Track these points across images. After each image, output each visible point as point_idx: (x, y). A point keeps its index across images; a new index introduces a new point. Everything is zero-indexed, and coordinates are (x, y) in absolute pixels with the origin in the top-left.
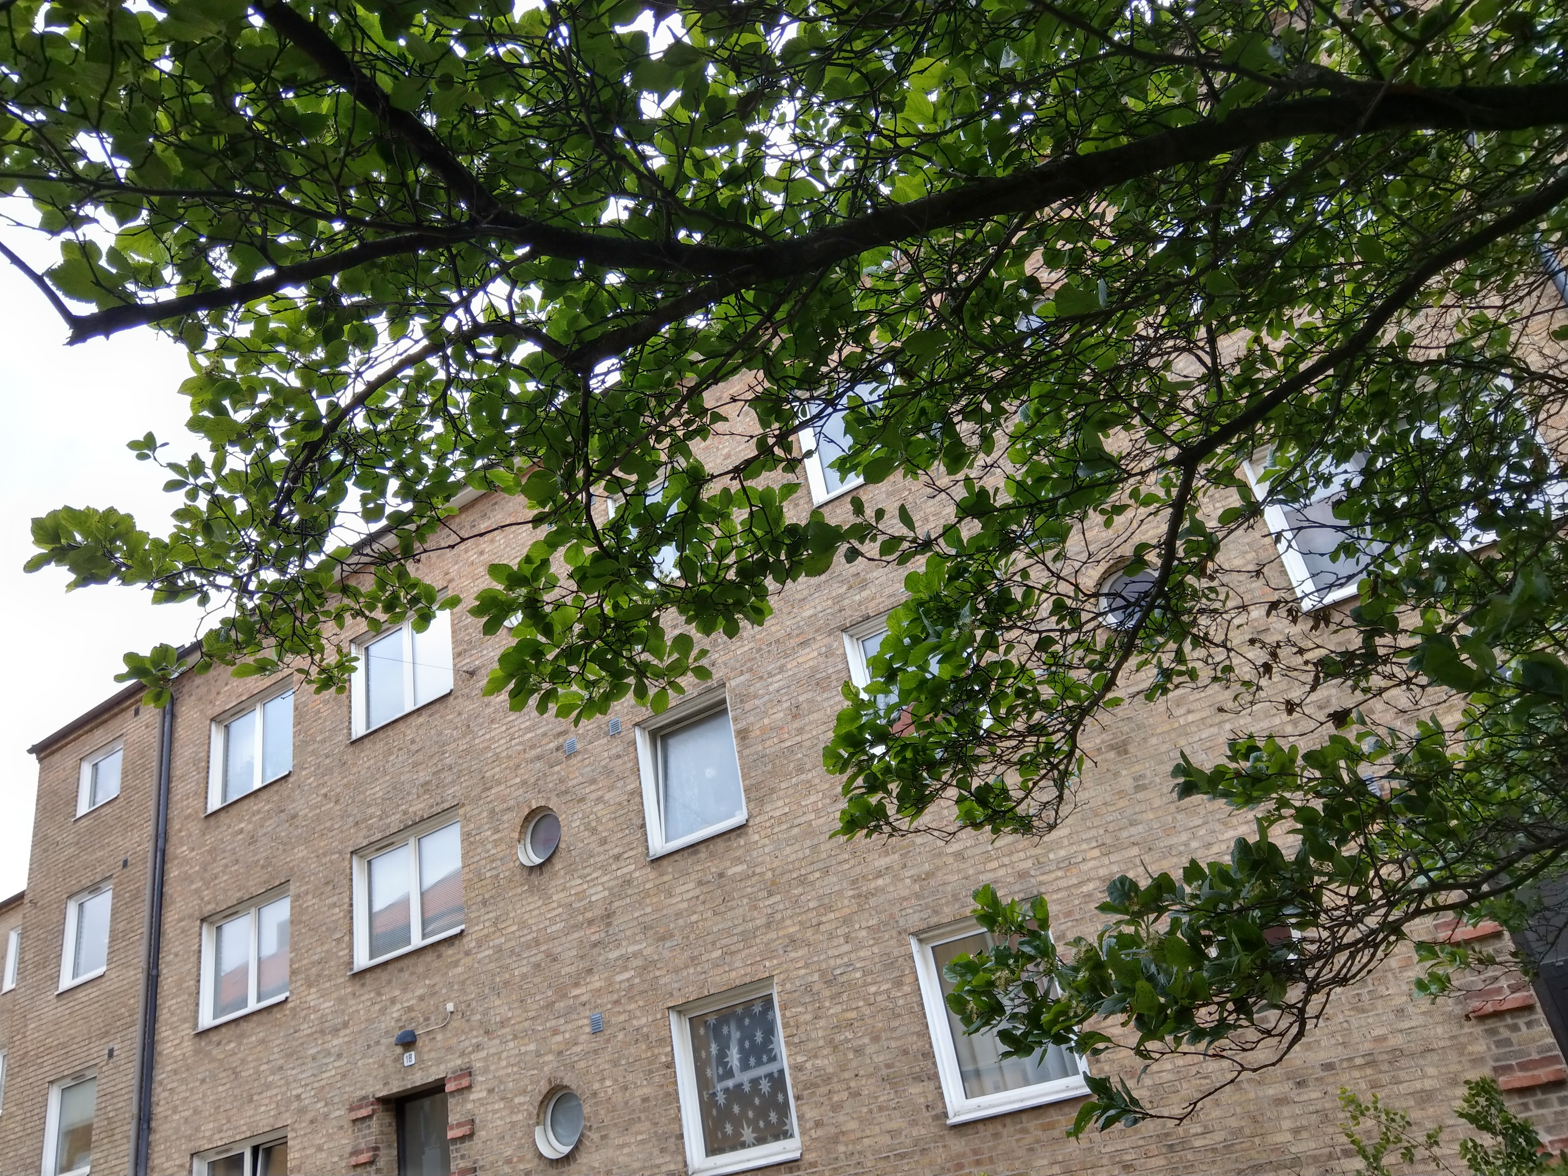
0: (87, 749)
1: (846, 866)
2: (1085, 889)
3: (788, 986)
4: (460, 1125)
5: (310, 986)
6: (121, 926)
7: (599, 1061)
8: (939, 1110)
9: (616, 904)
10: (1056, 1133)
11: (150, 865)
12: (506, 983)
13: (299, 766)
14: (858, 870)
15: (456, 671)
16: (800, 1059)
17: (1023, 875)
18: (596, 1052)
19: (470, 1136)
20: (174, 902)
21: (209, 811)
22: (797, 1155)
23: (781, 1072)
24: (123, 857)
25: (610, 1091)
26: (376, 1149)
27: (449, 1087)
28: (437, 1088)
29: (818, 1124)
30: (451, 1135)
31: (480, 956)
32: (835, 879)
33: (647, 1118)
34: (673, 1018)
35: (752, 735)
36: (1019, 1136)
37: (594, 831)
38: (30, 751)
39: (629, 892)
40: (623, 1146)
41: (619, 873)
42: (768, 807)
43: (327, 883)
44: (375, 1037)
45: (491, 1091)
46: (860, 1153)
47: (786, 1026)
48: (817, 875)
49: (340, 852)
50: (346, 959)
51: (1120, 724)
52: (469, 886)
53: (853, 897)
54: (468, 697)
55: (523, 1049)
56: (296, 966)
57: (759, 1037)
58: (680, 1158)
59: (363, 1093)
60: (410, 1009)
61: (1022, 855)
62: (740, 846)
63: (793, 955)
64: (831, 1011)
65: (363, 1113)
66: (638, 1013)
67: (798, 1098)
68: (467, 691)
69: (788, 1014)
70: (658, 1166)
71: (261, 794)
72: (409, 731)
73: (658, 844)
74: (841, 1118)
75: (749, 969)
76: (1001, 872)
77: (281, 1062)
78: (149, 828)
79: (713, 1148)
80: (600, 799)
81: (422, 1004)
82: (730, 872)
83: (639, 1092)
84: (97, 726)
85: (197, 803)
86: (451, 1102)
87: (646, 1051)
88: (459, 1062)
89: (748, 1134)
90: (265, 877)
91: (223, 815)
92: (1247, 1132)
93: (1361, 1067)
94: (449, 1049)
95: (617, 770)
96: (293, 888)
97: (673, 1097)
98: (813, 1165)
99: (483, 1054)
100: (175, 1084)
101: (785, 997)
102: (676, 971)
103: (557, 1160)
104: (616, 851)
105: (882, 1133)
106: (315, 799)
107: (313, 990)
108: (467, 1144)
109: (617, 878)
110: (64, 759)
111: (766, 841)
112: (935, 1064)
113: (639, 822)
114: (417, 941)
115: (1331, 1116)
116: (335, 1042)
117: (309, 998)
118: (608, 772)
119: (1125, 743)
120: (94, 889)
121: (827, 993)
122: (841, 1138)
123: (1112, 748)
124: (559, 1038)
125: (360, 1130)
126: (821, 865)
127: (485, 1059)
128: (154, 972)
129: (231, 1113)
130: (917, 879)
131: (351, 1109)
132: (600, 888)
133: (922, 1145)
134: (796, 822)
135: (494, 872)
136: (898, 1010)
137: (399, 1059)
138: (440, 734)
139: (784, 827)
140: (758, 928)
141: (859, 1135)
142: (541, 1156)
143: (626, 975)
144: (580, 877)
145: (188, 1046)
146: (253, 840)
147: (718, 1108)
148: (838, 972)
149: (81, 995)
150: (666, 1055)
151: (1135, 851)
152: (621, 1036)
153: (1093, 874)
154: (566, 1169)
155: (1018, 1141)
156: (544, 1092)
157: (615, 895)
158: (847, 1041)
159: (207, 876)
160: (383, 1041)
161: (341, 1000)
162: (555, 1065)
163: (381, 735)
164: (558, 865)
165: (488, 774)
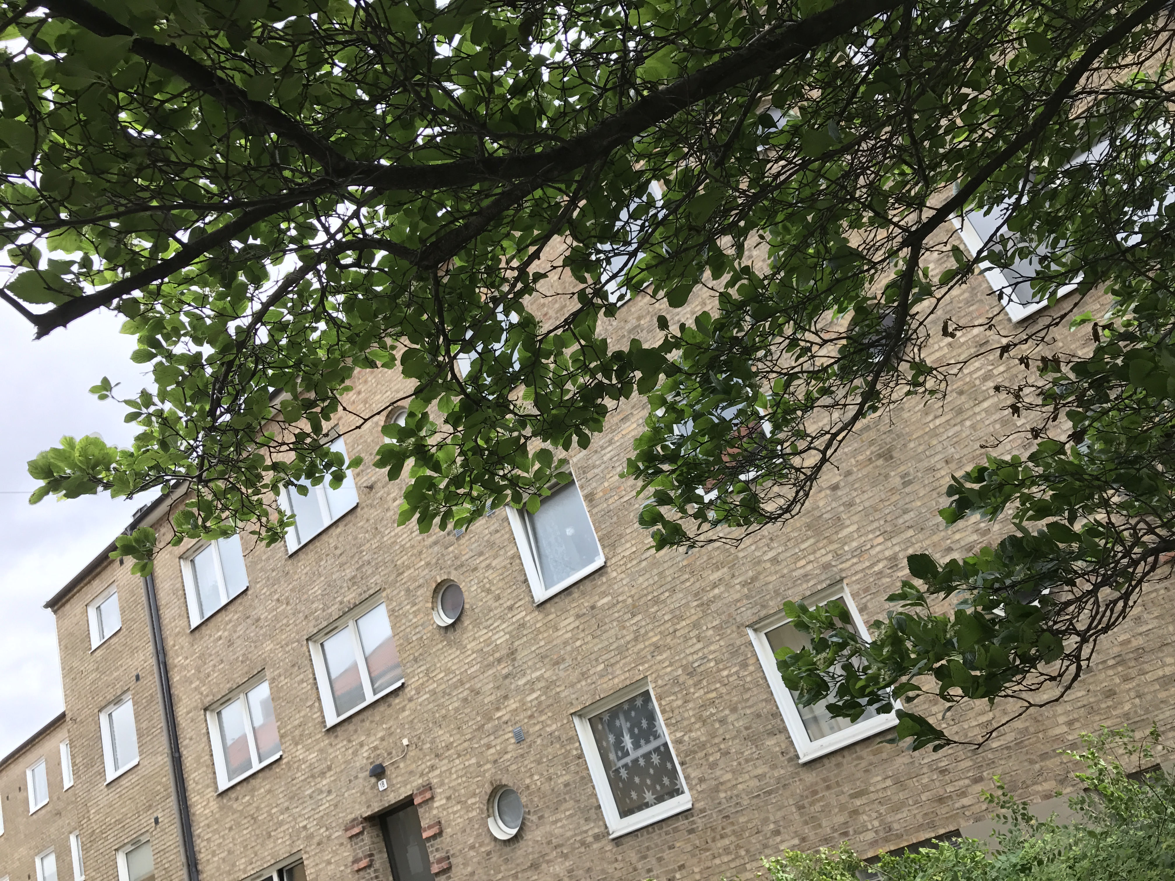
0: (89, 597)
1: (688, 584)
2: (876, 569)
3: (660, 682)
4: (430, 827)
5: (296, 744)
6: (144, 725)
7: (526, 762)
8: (792, 754)
9: (516, 643)
10: (884, 756)
11: (156, 675)
12: (444, 717)
13: (254, 581)
14: (698, 585)
15: (358, 488)
16: (679, 735)
17: (826, 567)
18: (522, 756)
19: (440, 834)
20: (180, 700)
21: (193, 627)
22: (689, 806)
23: (666, 745)
24: (135, 673)
25: (539, 783)
26: (371, 855)
27: (417, 801)
28: (408, 802)
29: (701, 780)
30: (425, 835)
31: (420, 700)
32: (681, 595)
33: (571, 798)
34: (576, 721)
35: (597, 496)
36: (856, 762)
37: (489, 591)
38: (47, 606)
39: (525, 632)
40: (556, 822)
41: (514, 619)
42: (619, 550)
43: (293, 666)
44: (354, 773)
45: (448, 798)
46: (737, 796)
47: (663, 712)
48: (667, 594)
49: (298, 641)
50: (320, 719)
51: (884, 436)
52: (401, 649)
53: (698, 606)
54: (372, 506)
55: (467, 764)
56: (282, 731)
57: (644, 724)
58: (601, 823)
59: (353, 816)
60: (376, 748)
61: (823, 551)
62: (603, 583)
63: (659, 658)
64: (697, 695)
65: (356, 830)
66: (549, 722)
67: (682, 764)
68: (369, 502)
69: (663, 703)
70: (586, 832)
71: (229, 607)
72: (331, 540)
73: (540, 594)
74: (718, 773)
75: (627, 675)
76: (809, 567)
77: (286, 804)
78: (150, 648)
79: (625, 812)
80: (488, 567)
81: (385, 743)
82: (599, 604)
83: (561, 780)
84: (94, 578)
85: (183, 623)
86: (421, 811)
87: (561, 749)
88: (420, 781)
89: (649, 796)
90: (246, 669)
91: (204, 628)
92: (1032, 730)
93: (1113, 667)
94: (411, 773)
95: (497, 541)
96: (268, 673)
97: (587, 779)
98: (703, 811)
99: (437, 772)
100: (210, 835)
101: (659, 690)
102: (572, 685)
103: (508, 840)
104: (509, 603)
105: (751, 778)
106: (271, 604)
107: (300, 747)
108: (439, 840)
109: (513, 623)
110: (74, 608)
111: (623, 575)
112: (782, 720)
113: (523, 578)
114: (370, 698)
115: (1095, 707)
116: (324, 783)
117: (298, 753)
118: (491, 545)
119: (890, 451)
120: (117, 701)
121: (691, 682)
122: (721, 787)
123: (880, 456)
124: (493, 751)
125: (356, 844)
126: (668, 586)
127: (440, 775)
128: (177, 755)
129: (256, 848)
130: (744, 584)
131: (346, 830)
132: (502, 633)
133: (783, 782)
134: (643, 557)
135: (419, 636)
136: (747, 686)
137: (375, 786)
138: (355, 538)
139: (634, 562)
140: (628, 643)
141: (734, 783)
142: (495, 839)
143: (535, 695)
144: (485, 628)
145: (214, 805)
146: (230, 643)
147: (623, 781)
148: (696, 664)
149: (124, 782)
150: (576, 749)
151: (911, 532)
152: (539, 741)
153: (880, 556)
154: (517, 845)
155: (856, 766)
156: (489, 792)
157: (514, 637)
158: (712, 715)
159: (202, 675)
160: (360, 775)
161: (321, 751)
162: (493, 771)
163: (311, 547)
164: (467, 622)
165: (399, 563)
